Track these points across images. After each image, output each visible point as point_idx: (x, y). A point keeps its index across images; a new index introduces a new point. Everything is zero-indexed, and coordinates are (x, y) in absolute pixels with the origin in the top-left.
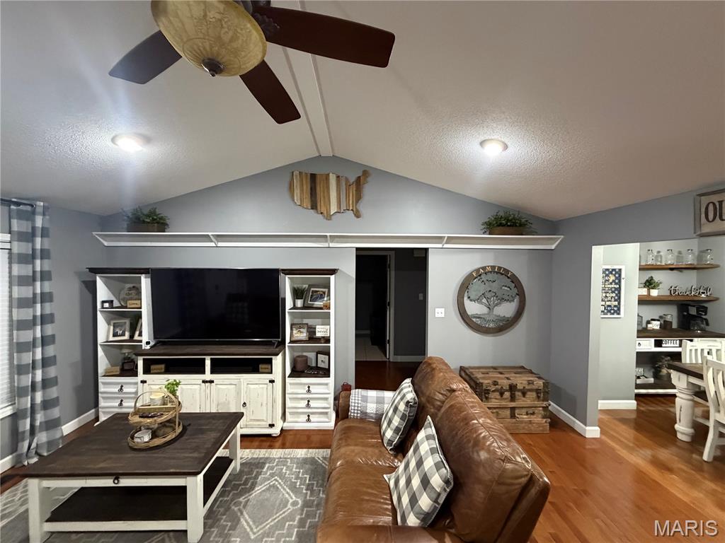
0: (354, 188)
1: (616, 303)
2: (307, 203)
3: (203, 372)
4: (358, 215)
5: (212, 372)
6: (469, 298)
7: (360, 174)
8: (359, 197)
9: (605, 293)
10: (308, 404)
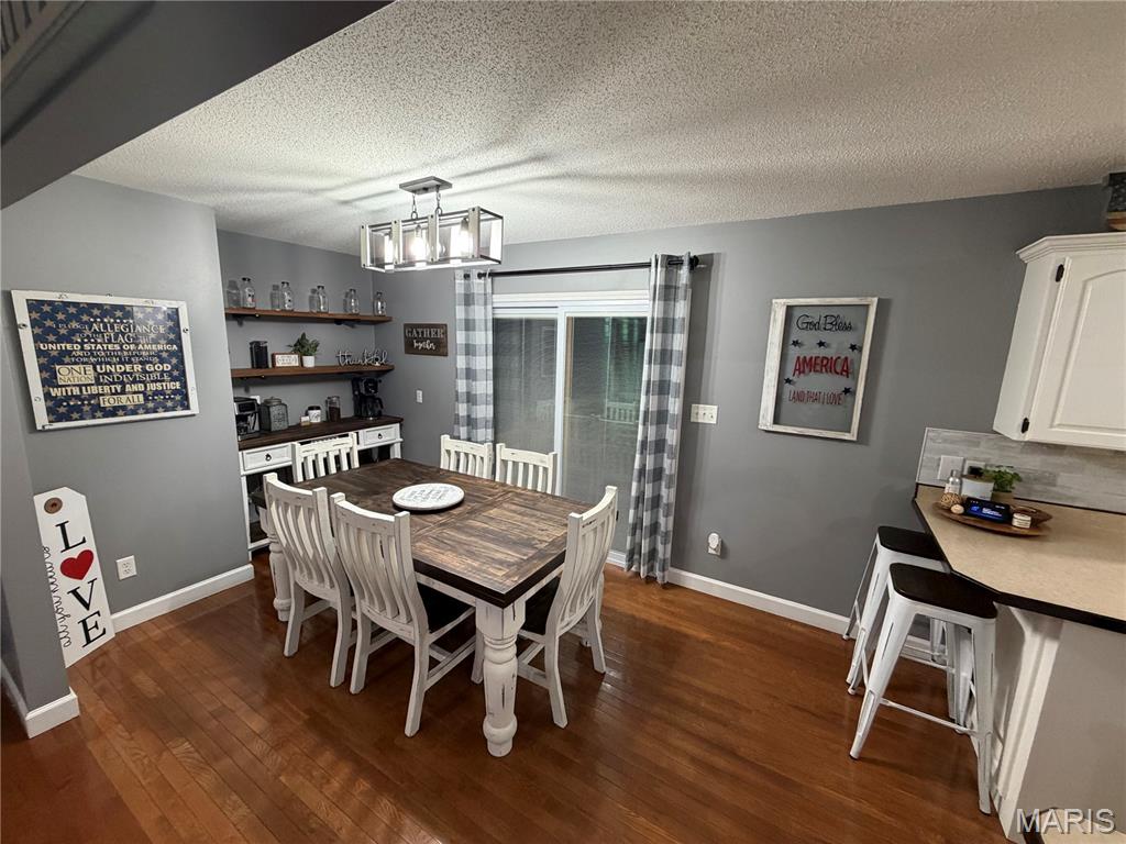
1: (178, 385)
9: (141, 363)
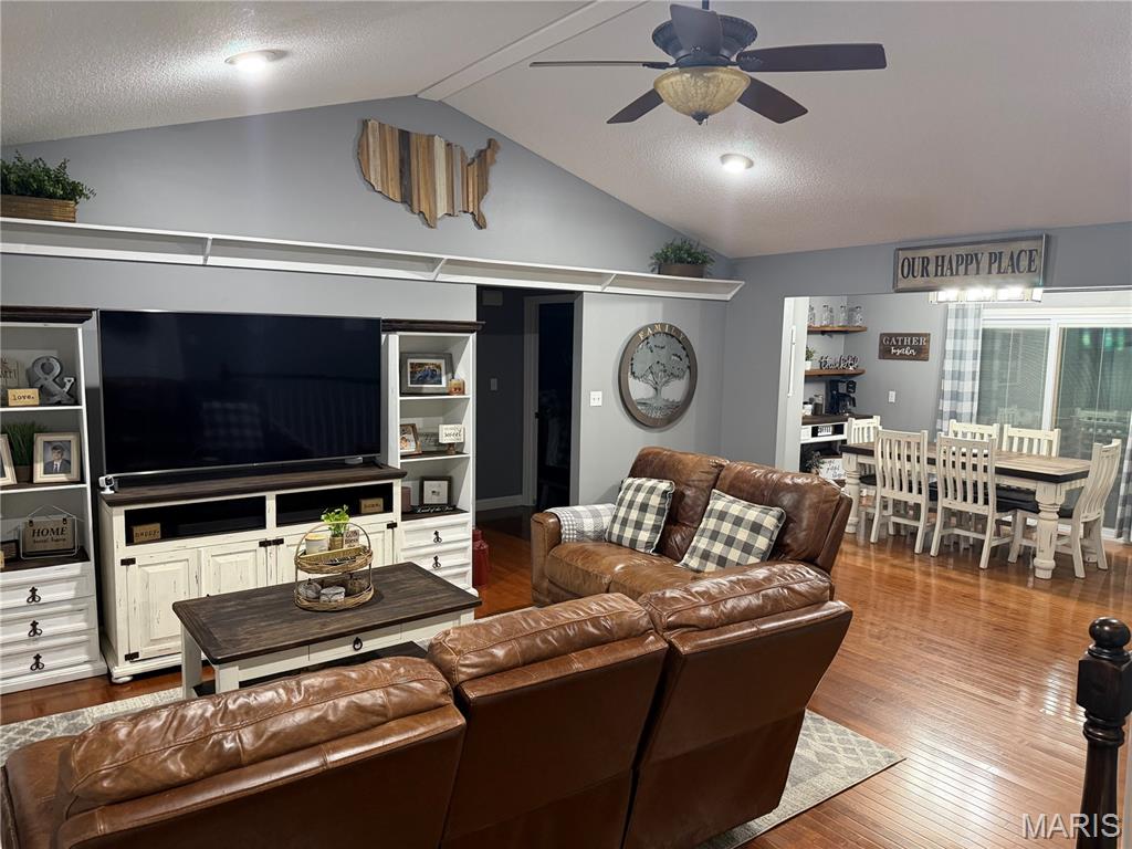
0: (473, 171)
2: (394, 191)
3: (262, 525)
4: (480, 223)
5: (279, 523)
6: (633, 373)
7: (484, 147)
8: (483, 190)
10: (436, 563)
